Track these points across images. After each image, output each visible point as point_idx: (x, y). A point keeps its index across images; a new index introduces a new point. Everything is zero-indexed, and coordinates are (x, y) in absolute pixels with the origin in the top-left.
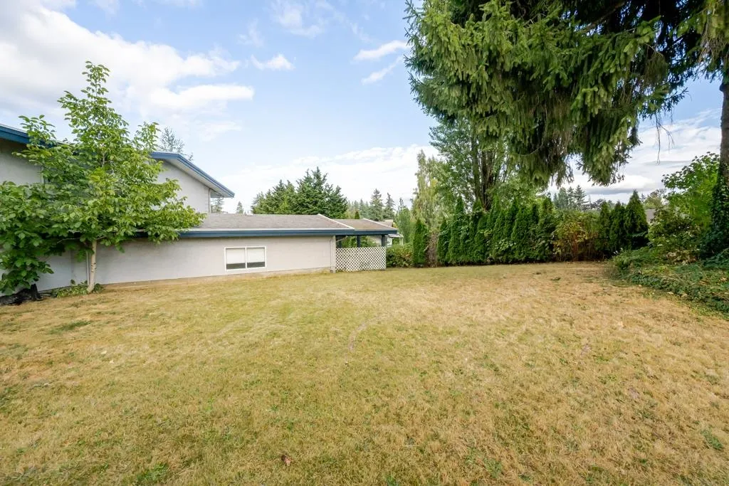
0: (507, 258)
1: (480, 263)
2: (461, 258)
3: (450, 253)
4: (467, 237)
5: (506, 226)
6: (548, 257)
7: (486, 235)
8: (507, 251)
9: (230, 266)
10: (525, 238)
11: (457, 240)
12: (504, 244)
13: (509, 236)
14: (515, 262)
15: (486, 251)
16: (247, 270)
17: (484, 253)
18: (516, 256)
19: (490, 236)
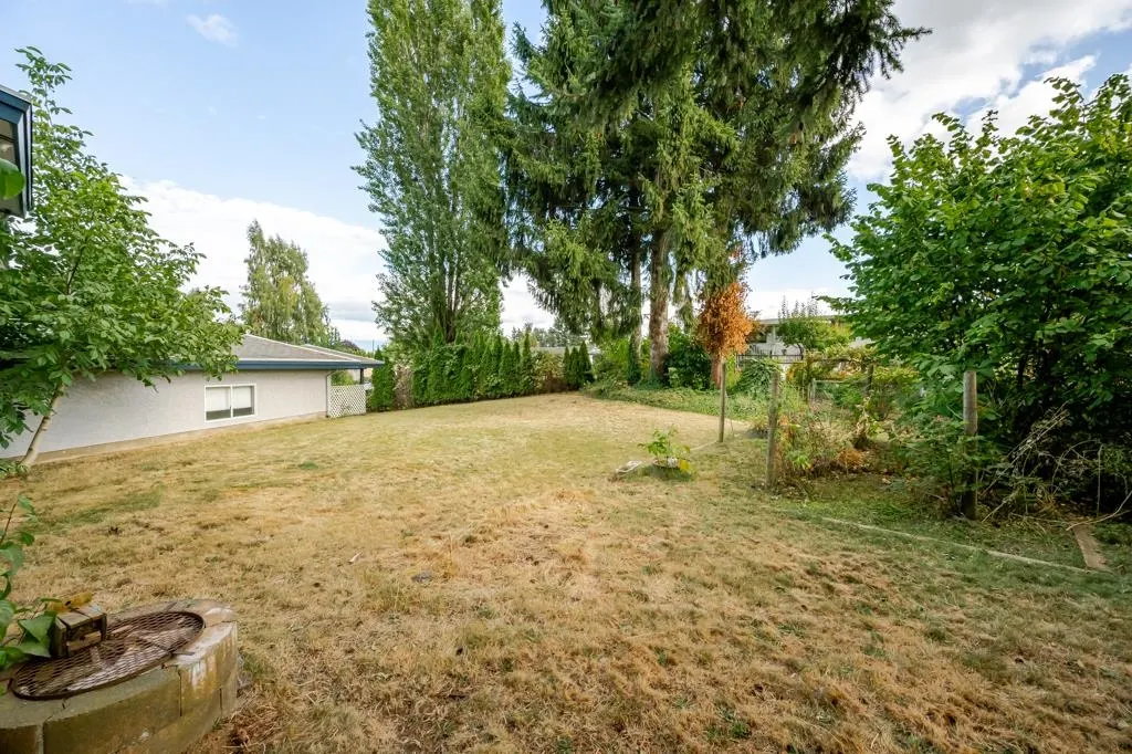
0: (497, 394)
1: (468, 400)
2: (445, 396)
3: (431, 390)
4: (451, 373)
5: (494, 363)
6: (530, 392)
7: (474, 370)
8: (497, 386)
9: (212, 415)
10: (512, 375)
11: (439, 376)
12: (493, 380)
13: (497, 372)
14: (503, 396)
15: (473, 387)
16: (233, 420)
17: (472, 389)
18: (505, 391)
19: (478, 371)
